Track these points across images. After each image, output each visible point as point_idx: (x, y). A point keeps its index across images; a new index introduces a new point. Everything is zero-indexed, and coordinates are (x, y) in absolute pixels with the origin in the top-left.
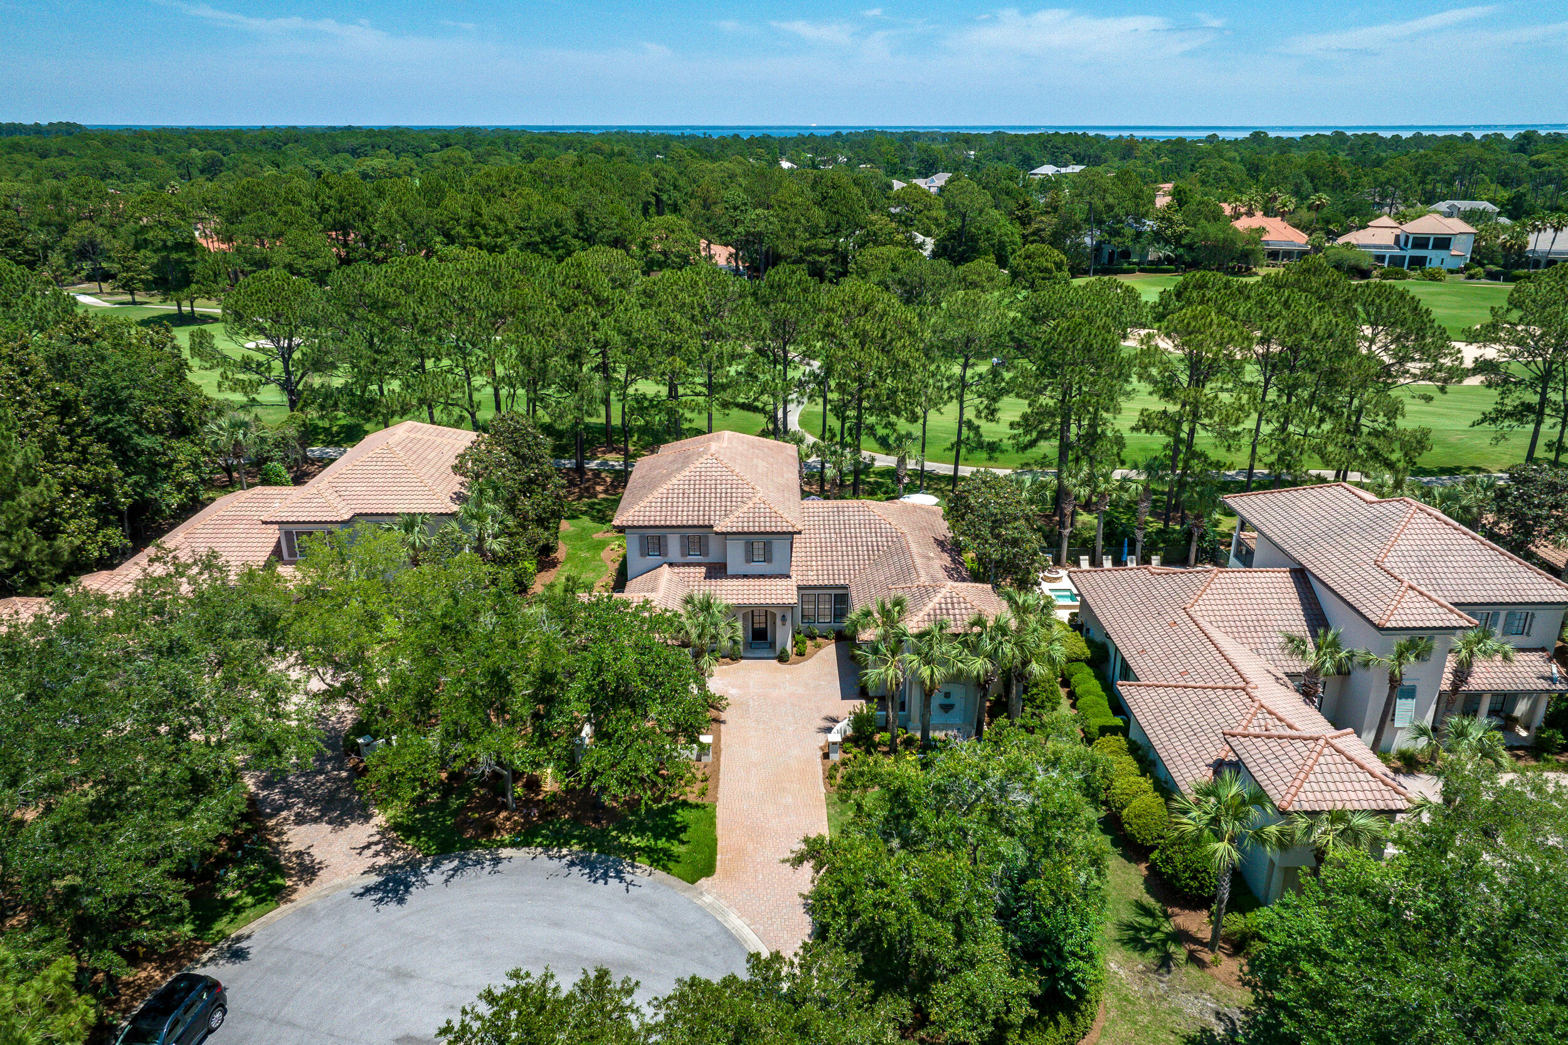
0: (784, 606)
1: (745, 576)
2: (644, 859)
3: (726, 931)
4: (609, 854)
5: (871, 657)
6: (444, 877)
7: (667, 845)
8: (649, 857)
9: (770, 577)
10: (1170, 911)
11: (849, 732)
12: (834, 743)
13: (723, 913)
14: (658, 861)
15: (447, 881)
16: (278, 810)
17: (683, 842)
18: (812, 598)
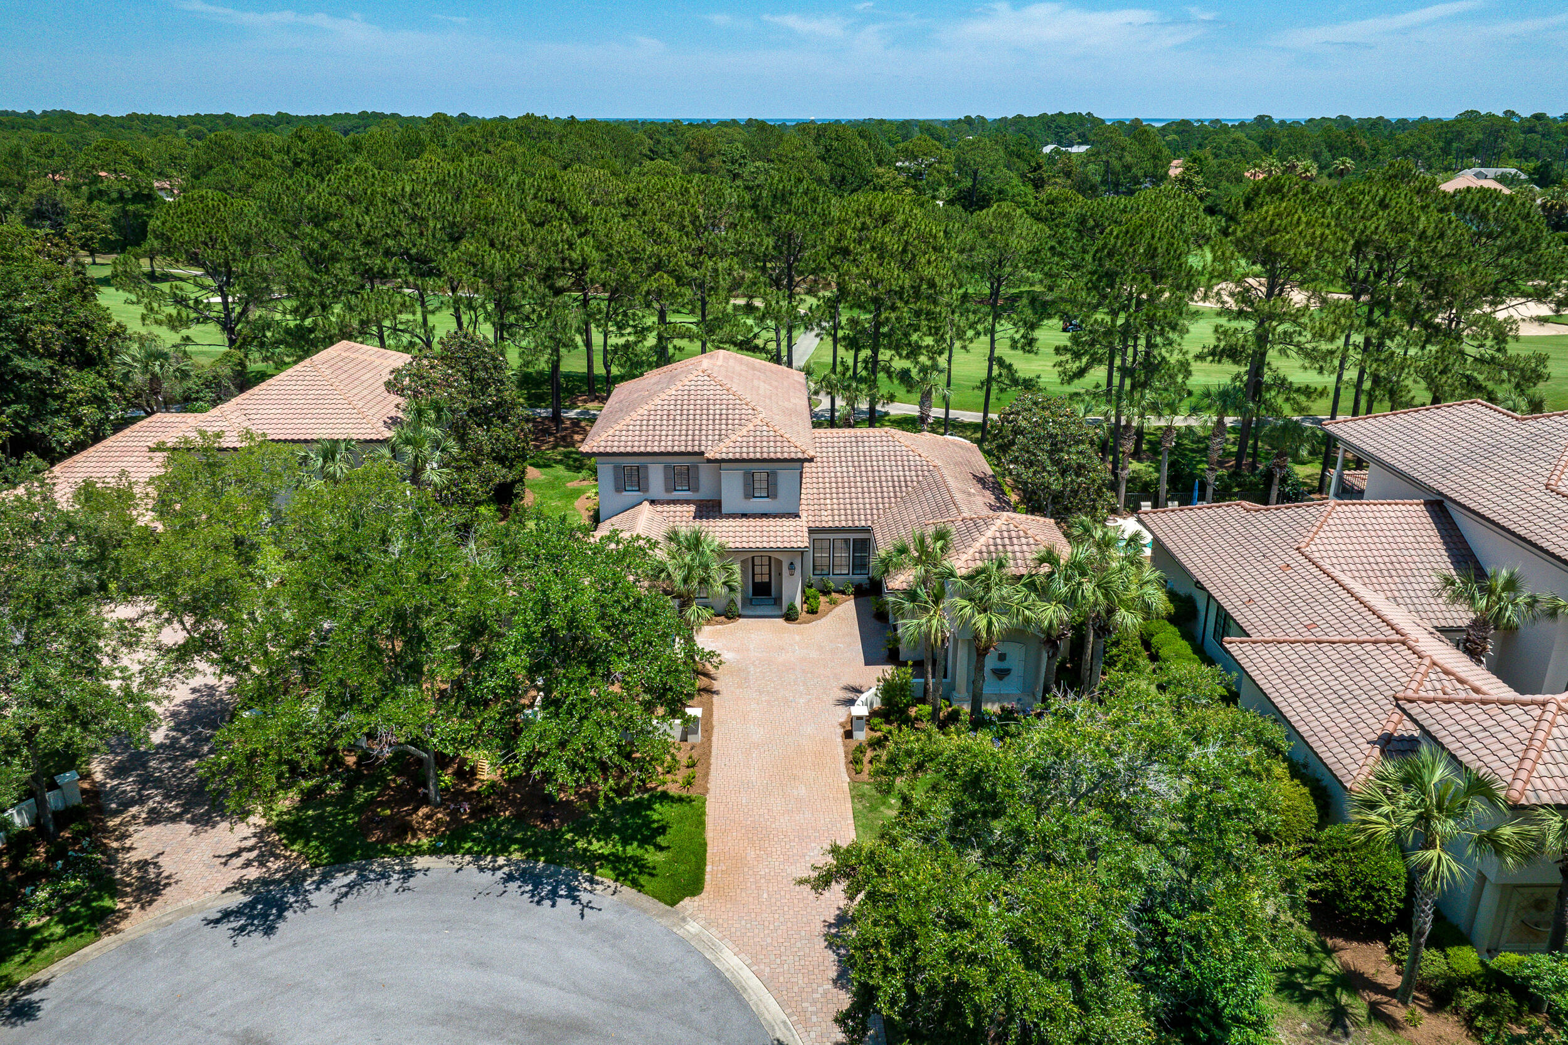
0: (792, 551)
1: (744, 515)
2: (607, 871)
3: (717, 974)
4: (560, 865)
5: (908, 605)
6: (335, 896)
7: (639, 852)
8: (614, 869)
9: (775, 516)
10: (1329, 943)
11: (877, 705)
12: (860, 718)
13: (713, 948)
14: (625, 874)
15: (337, 901)
16: (126, 804)
17: (661, 848)
18: (826, 544)
